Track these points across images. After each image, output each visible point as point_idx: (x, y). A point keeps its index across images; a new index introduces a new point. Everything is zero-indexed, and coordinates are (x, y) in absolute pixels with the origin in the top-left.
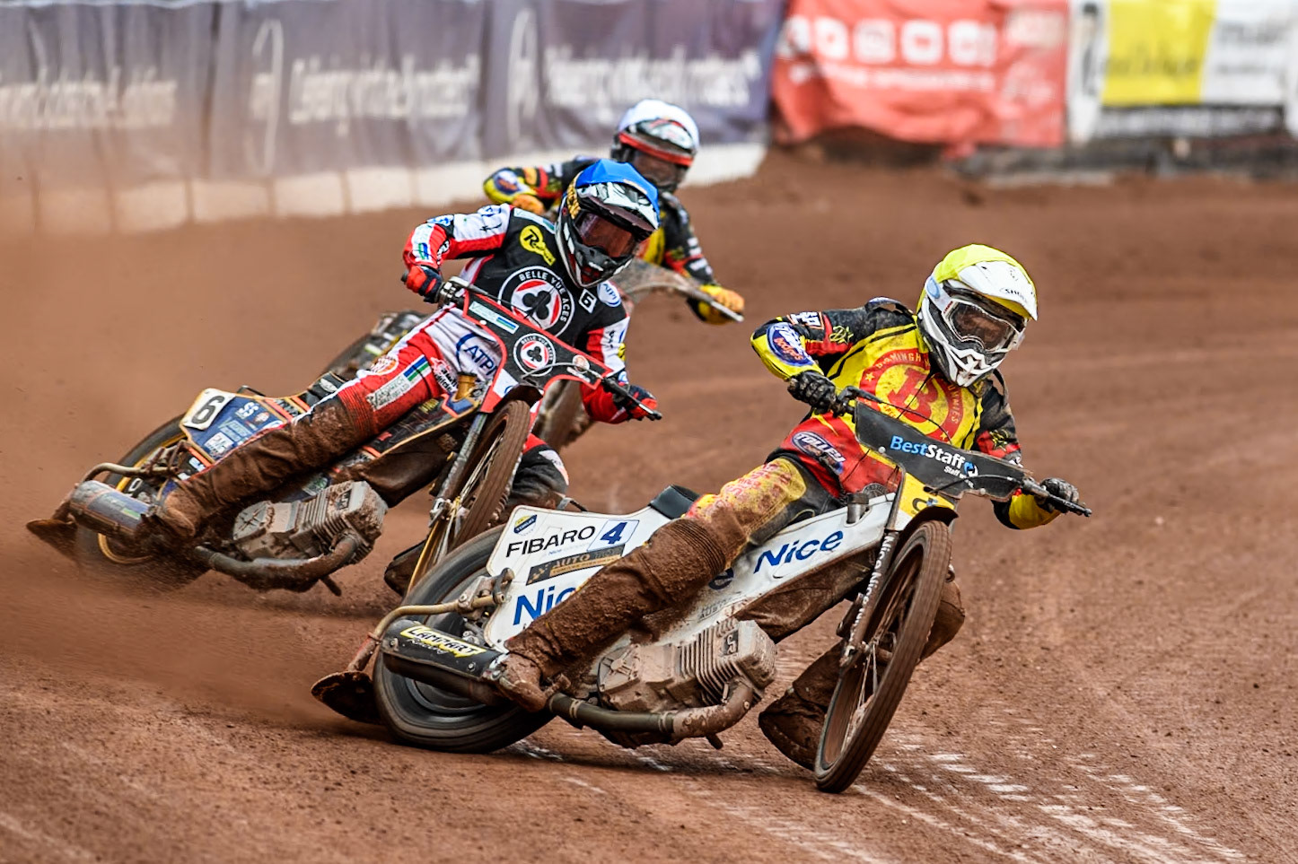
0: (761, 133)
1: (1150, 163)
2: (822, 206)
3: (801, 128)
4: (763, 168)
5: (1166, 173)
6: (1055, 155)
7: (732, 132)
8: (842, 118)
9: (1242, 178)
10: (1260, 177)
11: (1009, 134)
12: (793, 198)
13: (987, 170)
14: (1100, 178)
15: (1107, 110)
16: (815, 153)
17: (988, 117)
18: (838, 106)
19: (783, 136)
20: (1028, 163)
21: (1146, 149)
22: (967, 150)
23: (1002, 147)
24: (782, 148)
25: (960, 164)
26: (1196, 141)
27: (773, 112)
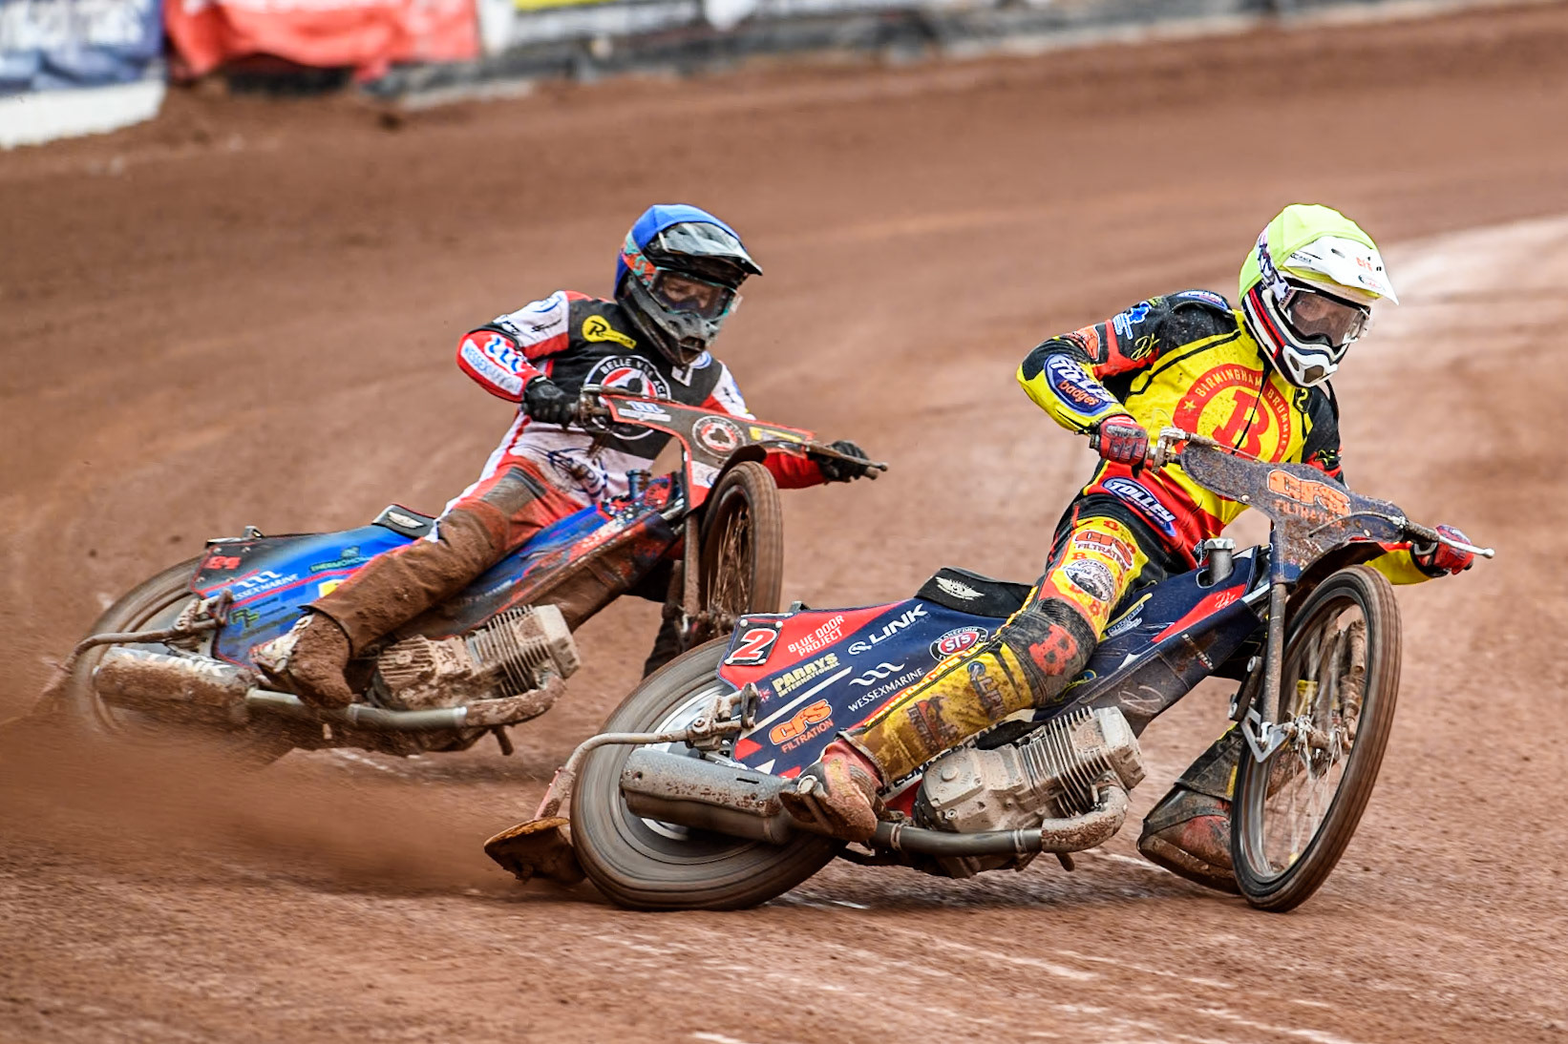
0: (156, 71)
1: (569, 67)
2: (234, 143)
3: (200, 61)
4: (165, 107)
5: (588, 77)
6: (470, 67)
7: (125, 71)
8: (244, 45)
9: (666, 75)
10: (687, 73)
11: (423, 48)
12: (201, 138)
13: (402, 88)
14: (518, 88)
15: (522, 14)
16: (216, 87)
17: (399, 33)
18: (236, 33)
19: (180, 72)
20: (443, 78)
21: (563, 53)
22: (379, 70)
23: (414, 64)
24: (182, 84)
25: (374, 86)
26: (617, 40)
27: (168, 47)
